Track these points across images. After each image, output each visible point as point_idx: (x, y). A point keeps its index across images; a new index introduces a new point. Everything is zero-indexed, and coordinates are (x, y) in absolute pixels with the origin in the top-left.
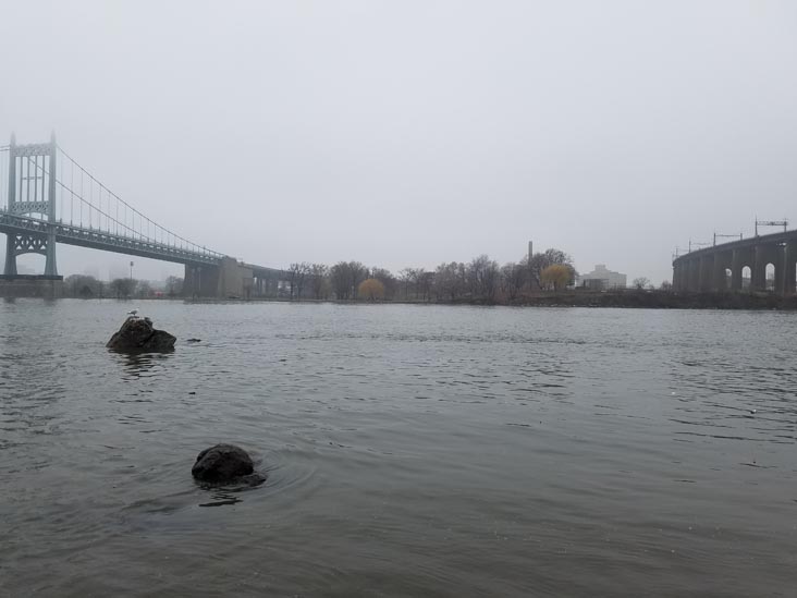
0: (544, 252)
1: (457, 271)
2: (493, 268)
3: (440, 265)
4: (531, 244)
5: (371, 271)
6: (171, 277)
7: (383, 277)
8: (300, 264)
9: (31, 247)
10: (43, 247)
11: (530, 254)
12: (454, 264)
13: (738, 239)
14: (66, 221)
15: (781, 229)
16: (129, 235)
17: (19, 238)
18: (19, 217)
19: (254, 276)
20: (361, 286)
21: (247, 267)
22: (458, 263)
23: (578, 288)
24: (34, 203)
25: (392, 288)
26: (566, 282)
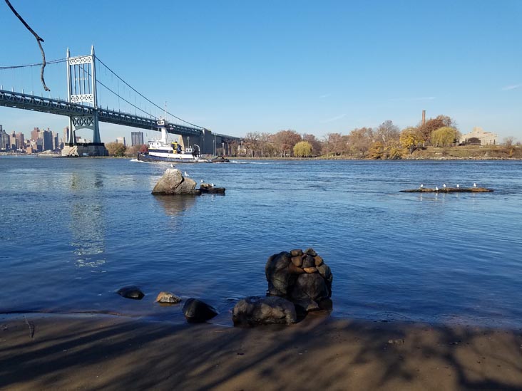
0: (435, 118)
1: (366, 134)
3: (354, 130)
4: (424, 112)
5: (302, 137)
7: (311, 139)
8: (253, 133)
9: (84, 125)
10: (91, 125)
11: (423, 121)
12: (364, 129)
14: (104, 107)
16: (148, 117)
17: (76, 119)
18: (76, 105)
19: (223, 141)
20: (295, 148)
21: (218, 136)
22: (368, 128)
23: (460, 145)
24: (84, 96)
25: (316, 148)
26: (452, 141)
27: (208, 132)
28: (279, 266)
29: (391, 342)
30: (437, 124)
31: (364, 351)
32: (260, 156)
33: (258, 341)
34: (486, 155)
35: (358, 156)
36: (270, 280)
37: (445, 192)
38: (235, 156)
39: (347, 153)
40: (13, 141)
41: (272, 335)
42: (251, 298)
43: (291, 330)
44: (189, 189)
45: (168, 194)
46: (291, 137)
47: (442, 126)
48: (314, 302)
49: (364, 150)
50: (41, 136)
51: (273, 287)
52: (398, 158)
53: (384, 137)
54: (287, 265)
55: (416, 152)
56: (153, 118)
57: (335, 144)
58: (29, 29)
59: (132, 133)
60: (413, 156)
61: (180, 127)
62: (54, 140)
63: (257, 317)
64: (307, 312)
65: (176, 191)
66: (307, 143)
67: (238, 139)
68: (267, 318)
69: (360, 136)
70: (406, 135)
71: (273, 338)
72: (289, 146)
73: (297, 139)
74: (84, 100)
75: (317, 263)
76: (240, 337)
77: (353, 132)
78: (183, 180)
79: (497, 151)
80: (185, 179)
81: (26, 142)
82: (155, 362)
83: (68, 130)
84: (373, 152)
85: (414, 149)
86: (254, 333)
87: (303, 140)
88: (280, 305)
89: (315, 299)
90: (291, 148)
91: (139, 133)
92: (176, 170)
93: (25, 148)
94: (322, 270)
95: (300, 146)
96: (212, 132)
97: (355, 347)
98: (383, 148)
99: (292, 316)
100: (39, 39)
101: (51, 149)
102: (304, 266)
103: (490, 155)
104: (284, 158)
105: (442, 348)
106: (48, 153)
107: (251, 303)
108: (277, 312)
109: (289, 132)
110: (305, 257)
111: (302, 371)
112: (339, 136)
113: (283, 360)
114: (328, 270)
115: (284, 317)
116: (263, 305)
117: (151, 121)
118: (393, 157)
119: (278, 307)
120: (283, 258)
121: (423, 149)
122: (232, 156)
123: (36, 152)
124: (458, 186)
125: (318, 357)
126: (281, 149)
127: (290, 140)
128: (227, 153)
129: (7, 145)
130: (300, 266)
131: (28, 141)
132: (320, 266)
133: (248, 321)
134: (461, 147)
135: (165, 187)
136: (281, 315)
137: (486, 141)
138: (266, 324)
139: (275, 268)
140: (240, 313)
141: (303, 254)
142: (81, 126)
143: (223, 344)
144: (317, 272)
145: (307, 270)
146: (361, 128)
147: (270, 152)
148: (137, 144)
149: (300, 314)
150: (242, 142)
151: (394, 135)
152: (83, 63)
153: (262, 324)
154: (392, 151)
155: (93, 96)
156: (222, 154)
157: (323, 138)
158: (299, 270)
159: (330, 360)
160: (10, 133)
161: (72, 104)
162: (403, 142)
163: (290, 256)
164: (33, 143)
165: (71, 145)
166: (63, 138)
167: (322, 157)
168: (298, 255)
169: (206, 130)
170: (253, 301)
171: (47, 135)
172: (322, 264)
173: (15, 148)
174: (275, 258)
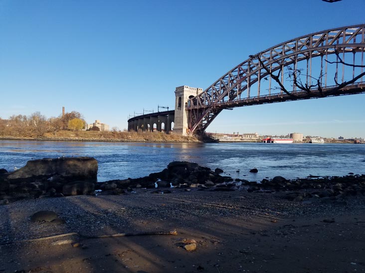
0: (70, 112)
1: (22, 120)
2: (43, 119)
3: (12, 116)
4: (63, 108)
11: (63, 113)
12: (20, 117)
13: (152, 113)
15: (166, 110)
22: (23, 115)
26: (82, 127)
30: (72, 116)
34: (102, 136)
53: (35, 122)
69: (16, 120)
77: (11, 117)
79: (108, 135)
98: (35, 130)
103: (104, 137)
134: (88, 131)
146: (18, 115)
151: (41, 122)
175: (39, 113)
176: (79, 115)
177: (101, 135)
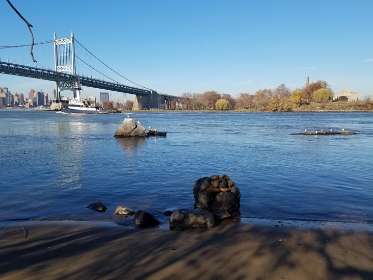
0: (316, 82)
1: (267, 94)
2: (287, 92)
3: (258, 91)
4: (308, 78)
5: (222, 96)
6: (128, 101)
7: (228, 97)
8: (187, 93)
9: (66, 88)
10: (72, 87)
11: (308, 84)
12: (265, 90)
14: (81, 75)
16: (112, 82)
17: (61, 83)
18: (60, 73)
19: (165, 99)
20: (216, 104)
21: (162, 95)
22: (268, 89)
23: (334, 101)
24: (66, 67)
25: (232, 104)
26: (328, 98)
27: (155, 93)
28: (203, 187)
29: (281, 240)
30: (317, 86)
31: (261, 247)
32: (192, 110)
33: (187, 241)
34: (352, 108)
35: (261, 110)
36: (197, 197)
37: (323, 134)
38: (174, 109)
39: (254, 107)
40: (16, 99)
41: (197, 236)
42: (182, 210)
43: (211, 232)
44: (141, 133)
45: (126, 137)
46: (214, 95)
47: (321, 88)
48: (227, 213)
49: (265, 105)
50: (36, 95)
51: (199, 202)
52: (289, 110)
53: (279, 96)
54: (208, 187)
55: (302, 107)
56: (116, 83)
57: (245, 101)
58: (22, 18)
59: (101, 93)
60: (300, 109)
61: (135, 89)
62: (45, 99)
63: (186, 223)
64: (222, 220)
65: (132, 134)
66: (225, 100)
67: (176, 98)
68: (194, 224)
69: (263, 95)
70: (295, 94)
71: (198, 238)
72: (212, 102)
73: (219, 97)
74: (66, 70)
75: (229, 185)
76: (174, 238)
77: (258, 93)
78: (136, 127)
79: (359, 106)
80: (138, 125)
81: (25, 100)
82: (113, 255)
83: (55, 91)
84: (272, 106)
85: (301, 104)
86: (185, 234)
87: (223, 98)
88: (203, 215)
89: (228, 211)
90: (214, 104)
91: (106, 93)
92: (132, 119)
93: (25, 104)
94: (233, 190)
95: (220, 102)
96: (158, 92)
97: (255, 244)
98: (278, 103)
99: (211, 222)
100: (30, 26)
101: (43, 104)
102: (220, 187)
103: (354, 108)
104: (209, 111)
105: (317, 245)
106: (41, 108)
107: (182, 213)
108: (200, 220)
109: (212, 92)
110: (221, 181)
111: (218, 261)
112: (248, 95)
113: (204, 253)
114: (237, 190)
115: (206, 223)
116: (190, 215)
117: (114, 84)
118: (286, 110)
119: (201, 216)
120: (206, 182)
121: (307, 104)
122: (172, 109)
123: (32, 107)
124: (331, 130)
125: (228, 252)
126: (207, 104)
127: (213, 98)
128: (168, 107)
129: (12, 102)
130: (218, 187)
131: (27, 99)
132: (231, 187)
133: (180, 226)
135: (124, 132)
136: (204, 221)
137: (352, 98)
138: (193, 228)
139: (200, 188)
140: (175, 221)
141: (219, 178)
142: (64, 89)
143: (162, 243)
144: (230, 191)
145: (222, 190)
146: (263, 89)
147: (199, 106)
148: (105, 101)
149: (217, 221)
150: (179, 100)
151: (287, 94)
152: (65, 43)
153: (190, 228)
154: (285, 106)
155: (72, 66)
156: (165, 108)
157: (237, 97)
158: (217, 190)
159: (237, 253)
160: (14, 94)
161: (58, 73)
162: (293, 99)
163: (210, 180)
164: (30, 101)
165: (57, 102)
166: (52, 97)
167: (236, 110)
168: (216, 179)
169: (153, 91)
170: (183, 212)
171: (40, 95)
172: (233, 185)
173: (17, 104)
174: (200, 181)
175: (283, 85)
176: (325, 84)
177: (351, 106)
